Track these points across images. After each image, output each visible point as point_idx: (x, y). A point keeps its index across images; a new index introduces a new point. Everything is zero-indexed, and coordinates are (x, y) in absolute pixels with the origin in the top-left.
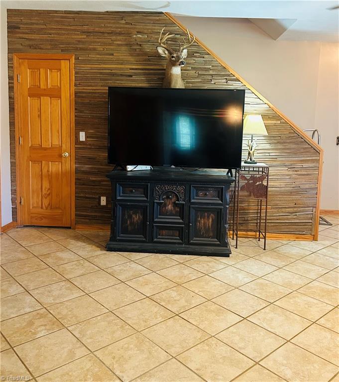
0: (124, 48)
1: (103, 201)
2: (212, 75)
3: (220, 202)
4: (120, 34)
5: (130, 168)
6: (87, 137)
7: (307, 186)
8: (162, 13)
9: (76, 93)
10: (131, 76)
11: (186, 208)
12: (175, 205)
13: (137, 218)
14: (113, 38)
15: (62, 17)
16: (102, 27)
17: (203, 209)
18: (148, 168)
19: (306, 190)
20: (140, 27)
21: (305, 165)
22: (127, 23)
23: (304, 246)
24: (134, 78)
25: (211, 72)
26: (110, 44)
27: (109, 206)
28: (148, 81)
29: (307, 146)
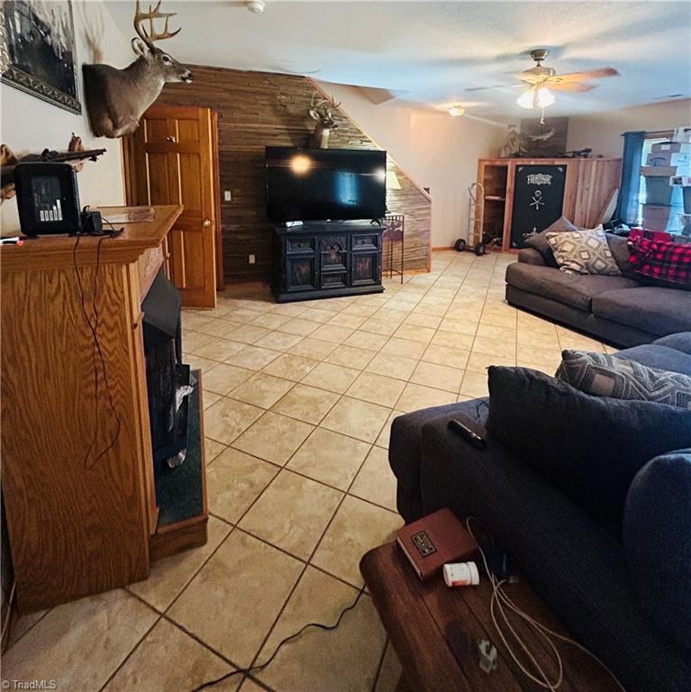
0: (269, 108)
1: (252, 259)
2: (350, 137)
3: (375, 248)
4: (264, 94)
5: (289, 224)
6: (232, 197)
7: (423, 229)
8: (304, 77)
9: (220, 152)
10: (276, 135)
11: (348, 256)
12: (338, 253)
13: (305, 269)
14: (258, 97)
15: (202, 73)
16: (245, 86)
17: (361, 256)
18: (300, 223)
19: (422, 233)
20: (283, 88)
21: (421, 212)
22: (271, 84)
23: (422, 278)
24: (279, 137)
25: (349, 134)
26: (256, 104)
27: (259, 263)
28: (292, 140)
29: (422, 197)
